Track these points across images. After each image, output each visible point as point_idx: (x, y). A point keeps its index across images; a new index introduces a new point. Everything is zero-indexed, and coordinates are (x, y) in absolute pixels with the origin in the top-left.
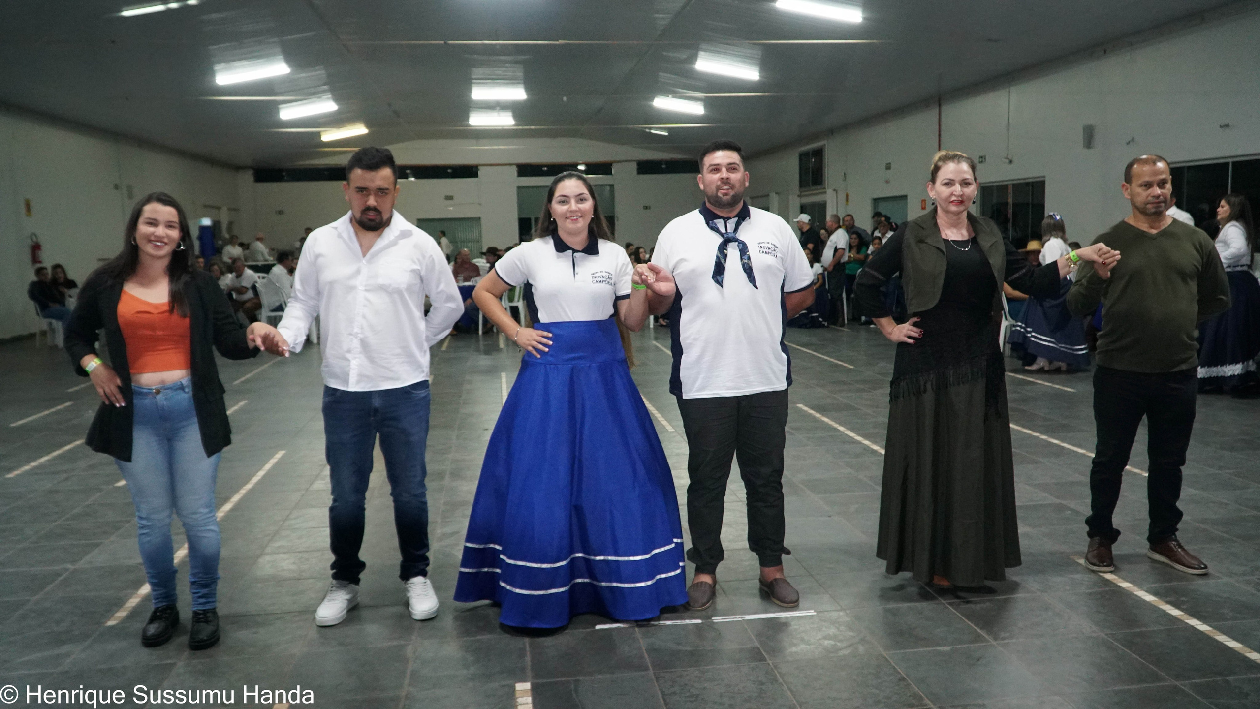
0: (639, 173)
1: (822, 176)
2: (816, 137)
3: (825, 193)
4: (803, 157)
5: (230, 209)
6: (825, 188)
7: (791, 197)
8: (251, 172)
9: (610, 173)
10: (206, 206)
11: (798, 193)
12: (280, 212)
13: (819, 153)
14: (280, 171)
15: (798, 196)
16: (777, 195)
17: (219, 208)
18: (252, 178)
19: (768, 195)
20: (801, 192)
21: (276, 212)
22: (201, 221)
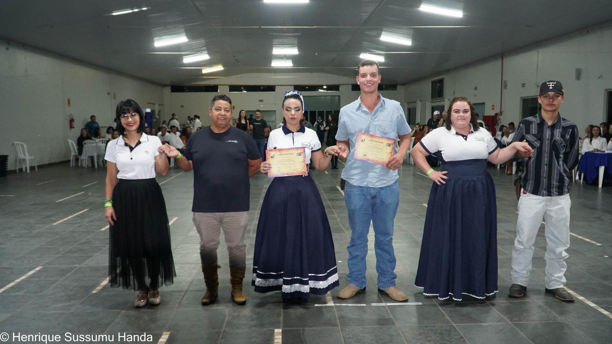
0: (352, 90)
1: (443, 93)
2: (439, 74)
3: (444, 101)
4: (433, 83)
5: (159, 105)
6: (444, 99)
7: (427, 103)
8: (170, 87)
9: (339, 90)
10: (149, 103)
11: (431, 101)
12: (182, 106)
13: (441, 81)
14: (184, 87)
15: (431, 102)
16: (420, 102)
17: (154, 104)
18: (170, 90)
19: (416, 102)
21: (181, 107)
22: (146, 110)
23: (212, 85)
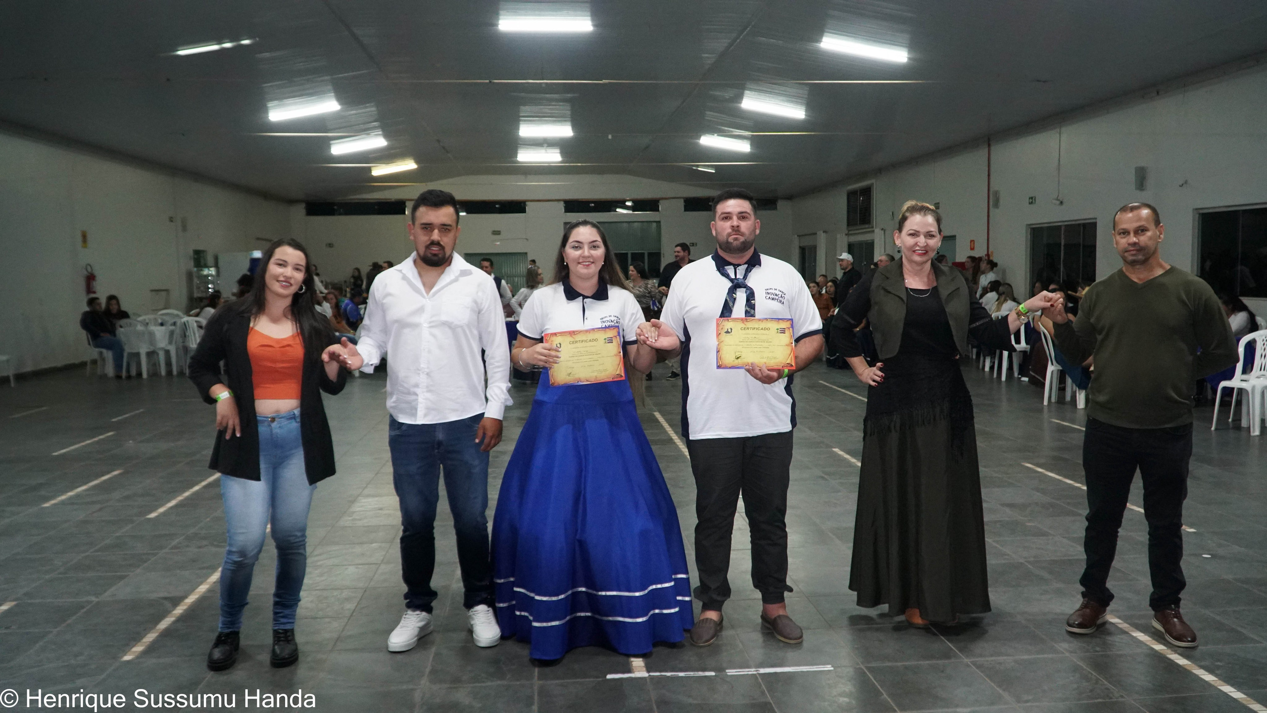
0: (686, 210)
1: (870, 215)
2: (864, 175)
3: (873, 231)
4: (851, 195)
6: (873, 227)
7: (838, 236)
8: (303, 205)
9: (658, 210)
10: (258, 239)
11: (847, 232)
13: (867, 192)
14: (333, 204)
15: (846, 235)
16: (825, 233)
18: (303, 211)
19: (815, 234)
20: (849, 231)
21: (326, 245)
22: (252, 254)
23: (393, 200)
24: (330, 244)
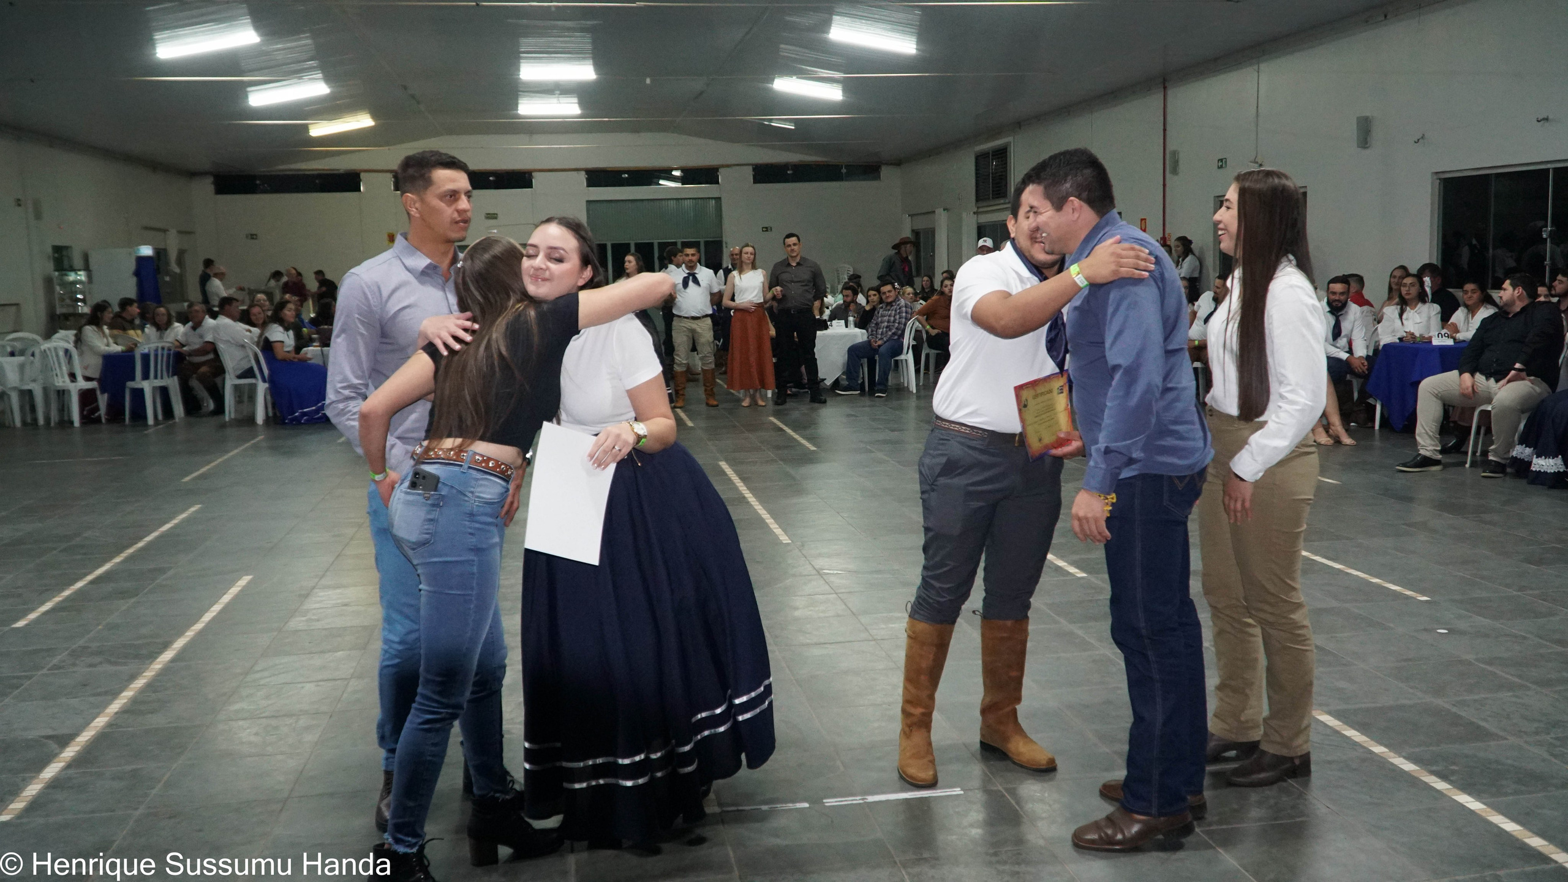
0: (757, 180)
1: (1006, 185)
2: (997, 131)
4: (981, 159)
5: (180, 232)
7: (964, 215)
8: (210, 180)
9: (717, 183)
10: (146, 228)
11: (975, 210)
12: (253, 237)
13: (1002, 154)
14: (254, 178)
15: (974, 213)
16: (946, 212)
17: (165, 231)
18: (211, 188)
19: (934, 212)
20: (978, 208)
21: (247, 237)
22: (138, 250)
23: (341, 172)
24: (252, 235)
